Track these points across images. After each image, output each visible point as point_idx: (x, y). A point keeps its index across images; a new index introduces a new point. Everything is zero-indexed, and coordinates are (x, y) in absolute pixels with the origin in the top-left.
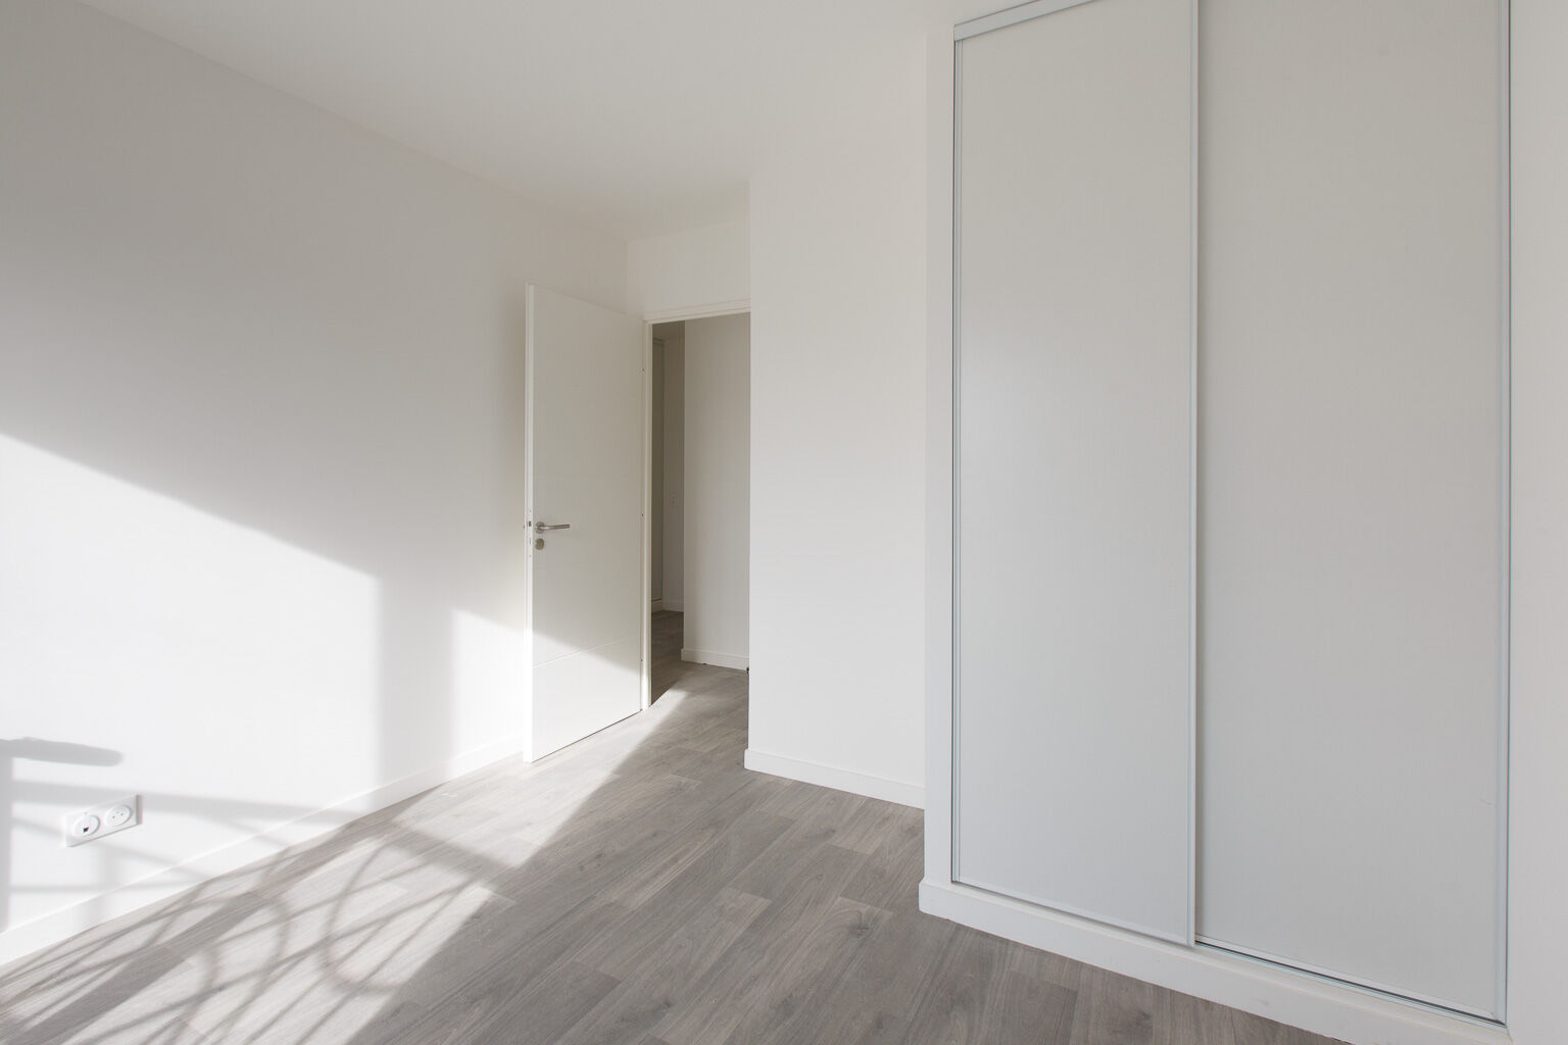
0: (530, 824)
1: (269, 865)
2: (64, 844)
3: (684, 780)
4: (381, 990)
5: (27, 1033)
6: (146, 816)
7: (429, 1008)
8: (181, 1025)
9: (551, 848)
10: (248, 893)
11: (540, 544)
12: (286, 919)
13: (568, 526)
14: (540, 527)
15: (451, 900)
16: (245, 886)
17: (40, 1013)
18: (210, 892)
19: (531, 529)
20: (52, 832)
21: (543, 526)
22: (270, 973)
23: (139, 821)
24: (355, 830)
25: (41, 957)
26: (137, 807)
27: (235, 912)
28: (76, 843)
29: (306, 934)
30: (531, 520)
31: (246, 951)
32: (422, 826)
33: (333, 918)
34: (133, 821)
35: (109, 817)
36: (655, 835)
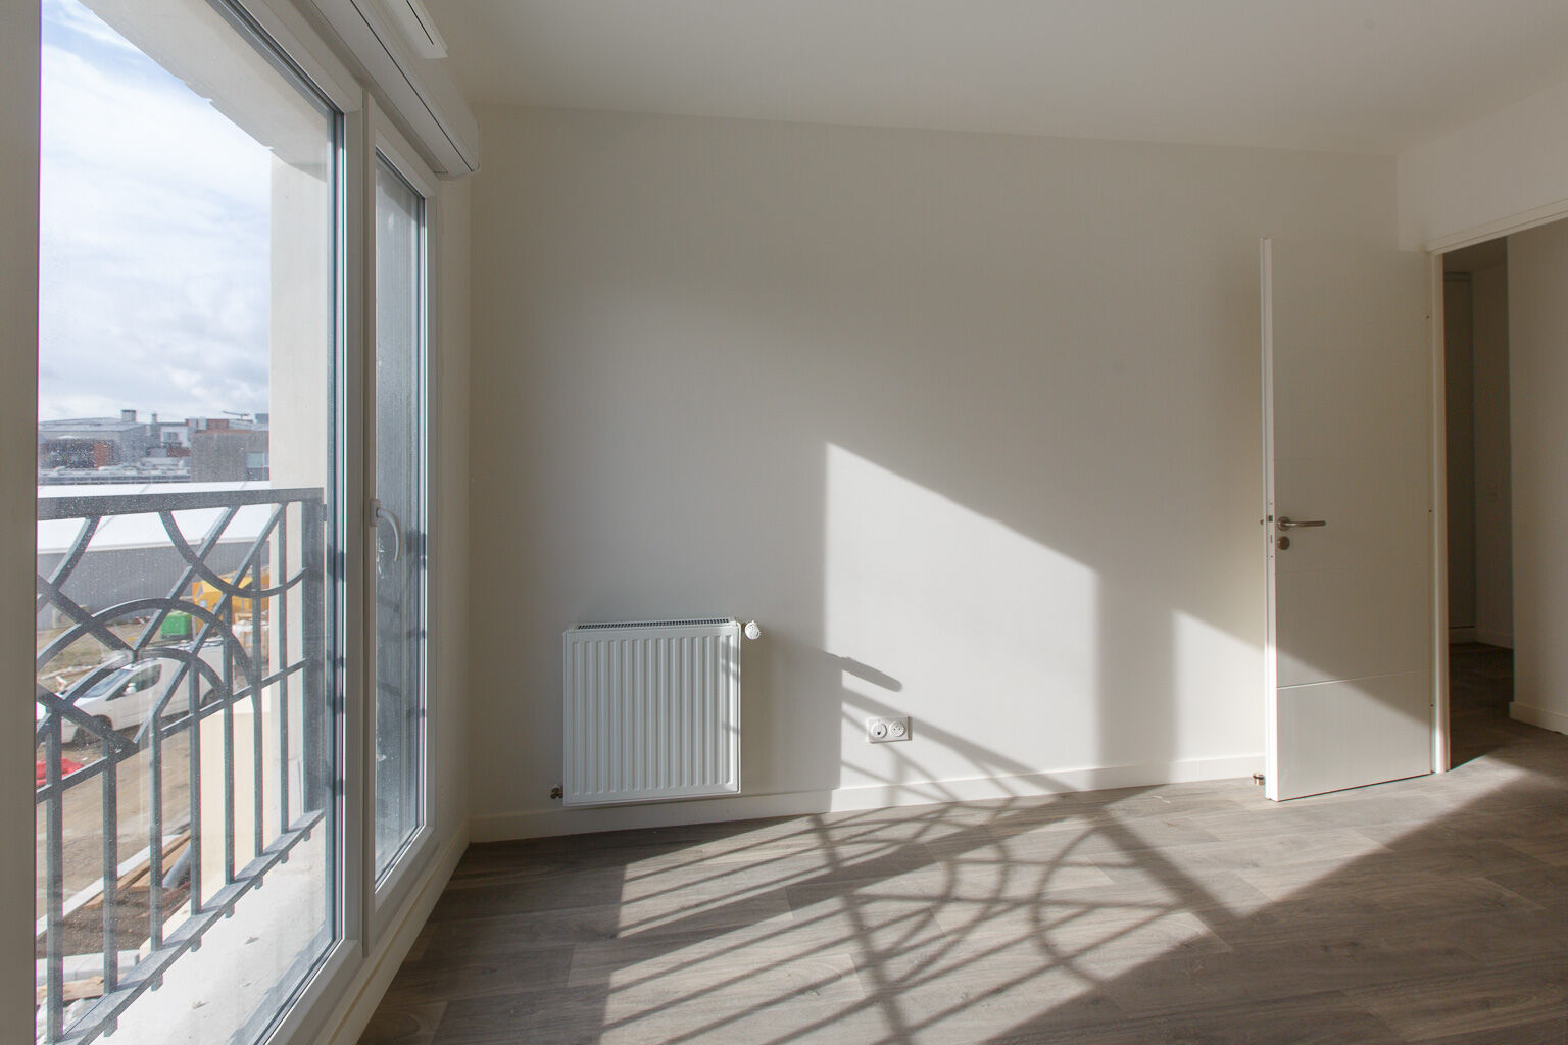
0: (1256, 866)
1: (998, 808)
2: (867, 739)
3: (1508, 894)
4: (1082, 975)
5: (845, 868)
6: (914, 735)
7: (1130, 1017)
8: (929, 915)
9: (1285, 906)
10: (982, 825)
11: (1284, 544)
12: (1007, 864)
13: (1322, 523)
14: (1284, 523)
15: (1160, 916)
16: (980, 819)
17: (852, 858)
18: (956, 815)
19: (1272, 525)
20: (860, 727)
21: (1289, 521)
22: (994, 905)
23: (910, 738)
24: (1066, 803)
25: (855, 817)
26: (909, 725)
27: (972, 838)
28: (874, 742)
29: (1022, 885)
30: (1272, 513)
31: (978, 877)
32: (1130, 821)
33: (1045, 879)
34: (905, 736)
35: (894, 731)
36: (1449, 952)
